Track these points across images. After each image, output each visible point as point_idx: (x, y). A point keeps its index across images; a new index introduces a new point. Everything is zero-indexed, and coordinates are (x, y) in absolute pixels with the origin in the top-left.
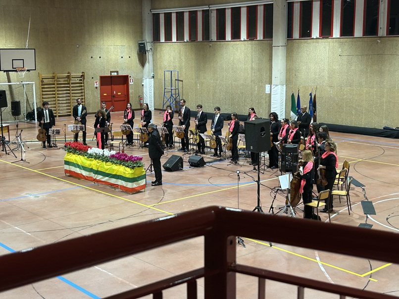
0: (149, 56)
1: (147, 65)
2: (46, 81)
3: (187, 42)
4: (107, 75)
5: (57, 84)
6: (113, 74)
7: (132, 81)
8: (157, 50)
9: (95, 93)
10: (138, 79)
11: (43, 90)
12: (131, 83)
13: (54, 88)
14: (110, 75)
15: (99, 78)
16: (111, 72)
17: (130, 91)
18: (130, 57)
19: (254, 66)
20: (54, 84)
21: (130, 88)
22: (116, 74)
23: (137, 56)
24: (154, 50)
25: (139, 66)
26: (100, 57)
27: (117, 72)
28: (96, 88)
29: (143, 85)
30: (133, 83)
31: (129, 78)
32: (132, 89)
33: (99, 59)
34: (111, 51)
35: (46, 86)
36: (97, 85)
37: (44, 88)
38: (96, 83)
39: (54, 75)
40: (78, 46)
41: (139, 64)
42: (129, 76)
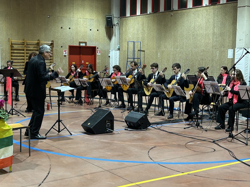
0: (116, 30)
1: (114, 38)
2: (15, 47)
3: (150, 14)
4: (76, 45)
5: (27, 50)
6: (81, 44)
7: (99, 52)
8: (123, 24)
9: (64, 61)
10: (105, 51)
11: (13, 54)
12: (98, 54)
13: (24, 53)
14: (78, 45)
15: (68, 47)
17: (97, 61)
18: (98, 30)
19: (215, 31)
20: (23, 50)
21: (97, 58)
22: (84, 45)
23: (105, 29)
24: (120, 25)
25: (106, 38)
26: (70, 28)
27: (86, 43)
28: (65, 56)
29: (109, 56)
30: (100, 54)
31: (97, 49)
32: (99, 59)
33: (69, 30)
34: (80, 23)
35: (15, 51)
36: (65, 53)
37: (14, 53)
38: (65, 51)
39: (23, 41)
40: (49, 16)
41: (106, 37)
42: (97, 47)
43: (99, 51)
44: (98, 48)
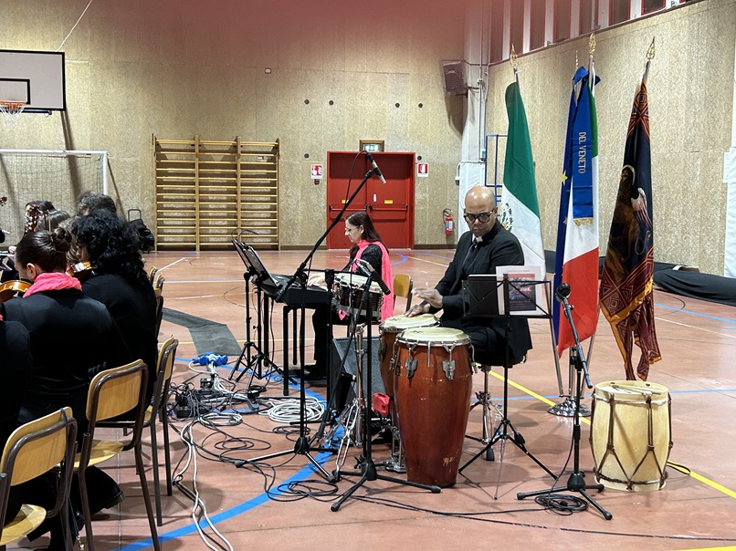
0: (476, 103)
1: (468, 126)
2: (172, 157)
4: (351, 151)
5: (201, 166)
6: (368, 148)
7: (423, 170)
9: (313, 197)
10: (442, 165)
11: (165, 178)
12: (420, 176)
13: (193, 175)
14: (358, 150)
15: (325, 157)
16: (362, 144)
17: (418, 196)
18: (421, 105)
20: (193, 166)
21: (417, 188)
22: (376, 149)
23: (443, 102)
24: (489, 86)
25: (449, 130)
26: (331, 103)
28: (317, 182)
29: (458, 182)
30: (427, 175)
31: (417, 161)
32: (425, 192)
33: (329, 107)
34: (364, 86)
35: (170, 170)
36: (318, 174)
37: (167, 174)
38: (317, 168)
39: (192, 142)
40: (268, 71)
41: (448, 125)
42: (417, 156)
43: (423, 168)
44: (420, 158)
